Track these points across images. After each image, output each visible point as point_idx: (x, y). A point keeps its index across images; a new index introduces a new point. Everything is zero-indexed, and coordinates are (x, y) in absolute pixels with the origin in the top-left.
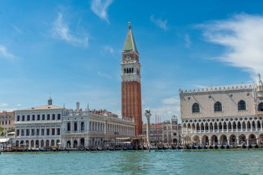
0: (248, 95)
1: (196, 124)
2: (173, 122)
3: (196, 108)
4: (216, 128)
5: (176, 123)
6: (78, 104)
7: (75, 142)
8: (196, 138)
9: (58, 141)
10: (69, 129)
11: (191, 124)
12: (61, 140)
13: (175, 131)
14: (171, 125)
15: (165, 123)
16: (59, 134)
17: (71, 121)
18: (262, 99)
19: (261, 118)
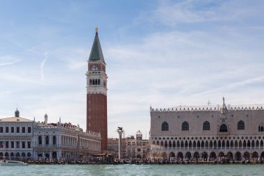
1: (164, 141)
2: (137, 138)
3: (165, 127)
5: (141, 138)
6: (46, 116)
8: (164, 155)
9: (29, 154)
11: (160, 141)
12: (32, 153)
13: (139, 147)
14: (135, 141)
15: (128, 138)
16: (29, 147)
17: (43, 134)
18: (223, 120)
19: (221, 138)
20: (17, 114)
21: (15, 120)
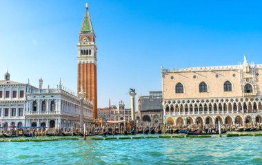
0: (234, 75)
1: (179, 105)
2: (120, 107)
3: (180, 88)
4: (201, 109)
5: (123, 107)
6: (41, 81)
7: (43, 125)
9: (20, 124)
10: (35, 109)
13: (122, 116)
14: (118, 110)
16: (20, 115)
18: (247, 79)
19: (247, 100)
20: (7, 76)
21: (5, 83)
